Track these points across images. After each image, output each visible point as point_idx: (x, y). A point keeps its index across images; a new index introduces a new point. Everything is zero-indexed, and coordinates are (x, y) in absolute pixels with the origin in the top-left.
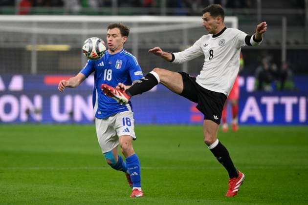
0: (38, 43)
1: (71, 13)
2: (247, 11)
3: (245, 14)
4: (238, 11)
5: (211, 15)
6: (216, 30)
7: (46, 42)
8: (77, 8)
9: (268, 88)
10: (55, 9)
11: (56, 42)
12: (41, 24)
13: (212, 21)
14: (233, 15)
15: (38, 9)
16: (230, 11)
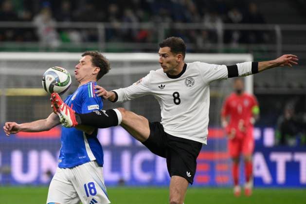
0: (8, 86)
1: (48, 50)
2: (264, 47)
3: (261, 51)
4: (254, 47)
5: (171, 51)
6: (175, 69)
7: (18, 85)
8: (56, 43)
9: (292, 142)
10: (28, 45)
11: (30, 85)
12: (11, 63)
13: (171, 58)
14: (246, 52)
15: (8, 45)
16: (243, 47)
